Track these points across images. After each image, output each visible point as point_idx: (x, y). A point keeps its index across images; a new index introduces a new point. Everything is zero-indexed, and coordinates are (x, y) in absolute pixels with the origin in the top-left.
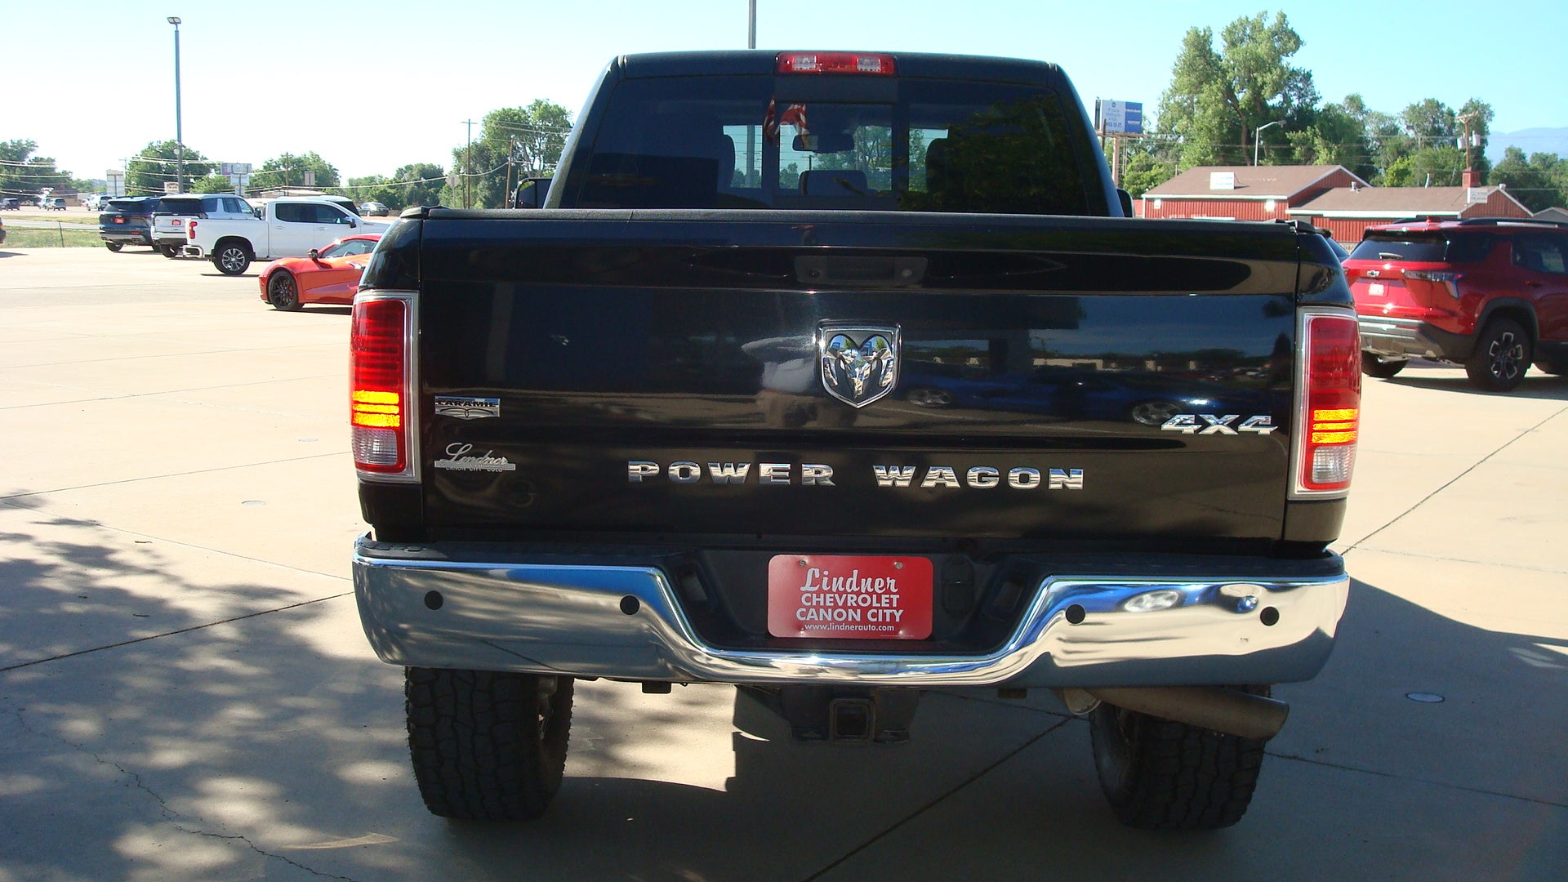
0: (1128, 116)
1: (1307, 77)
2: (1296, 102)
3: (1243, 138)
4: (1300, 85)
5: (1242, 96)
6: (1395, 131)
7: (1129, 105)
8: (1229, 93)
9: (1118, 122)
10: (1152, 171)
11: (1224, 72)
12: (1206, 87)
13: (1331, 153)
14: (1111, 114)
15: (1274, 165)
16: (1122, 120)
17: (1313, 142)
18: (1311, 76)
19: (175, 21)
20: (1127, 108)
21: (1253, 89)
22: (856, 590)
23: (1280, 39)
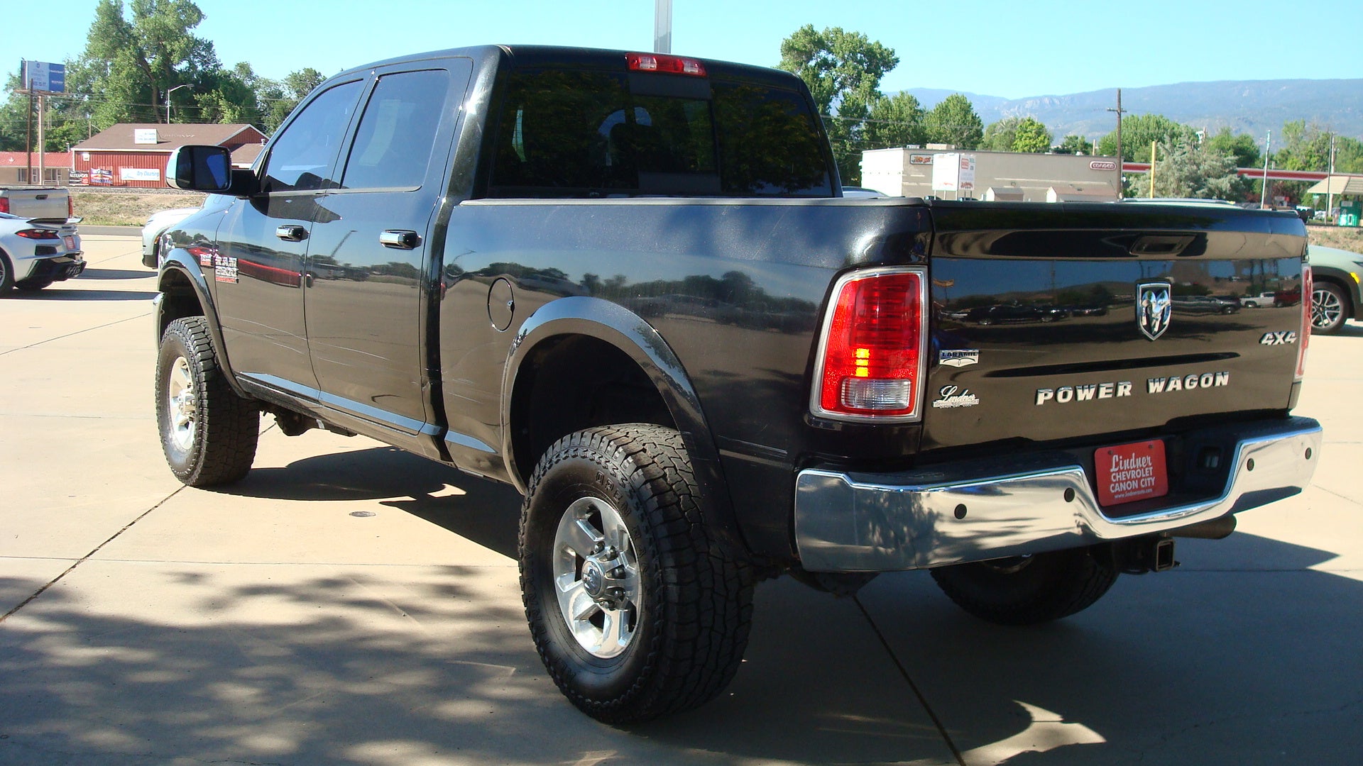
0: (52, 76)
1: (209, 46)
2: (200, 68)
3: (154, 99)
4: (203, 53)
5: (153, 61)
6: (280, 95)
7: (52, 66)
8: (141, 56)
9: (42, 82)
10: (64, 127)
11: (136, 39)
12: (119, 52)
13: (234, 113)
14: (36, 74)
15: (183, 123)
16: (46, 80)
17: (218, 103)
18: (212, 46)
20: (50, 68)
21: (163, 55)
22: (1134, 467)
23: (184, 12)
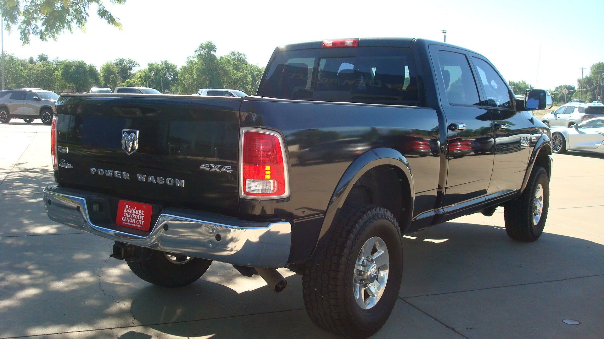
19: (444, 32)
22: (135, 213)
